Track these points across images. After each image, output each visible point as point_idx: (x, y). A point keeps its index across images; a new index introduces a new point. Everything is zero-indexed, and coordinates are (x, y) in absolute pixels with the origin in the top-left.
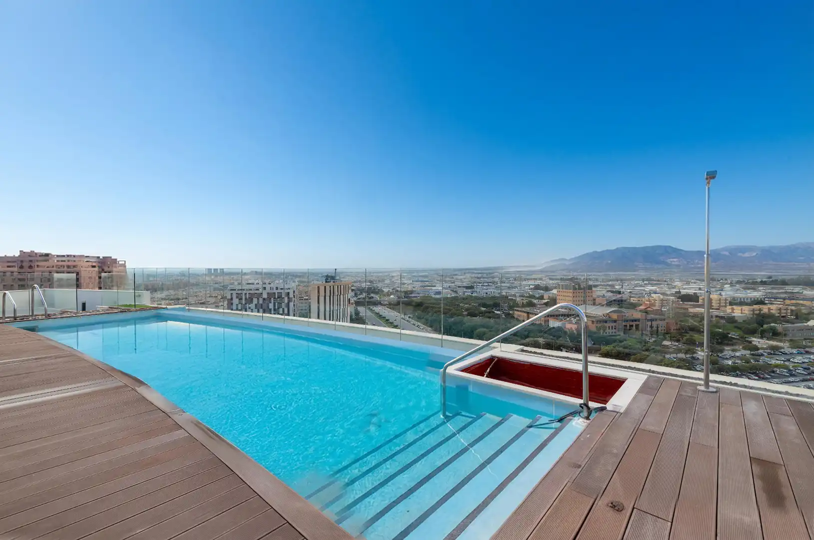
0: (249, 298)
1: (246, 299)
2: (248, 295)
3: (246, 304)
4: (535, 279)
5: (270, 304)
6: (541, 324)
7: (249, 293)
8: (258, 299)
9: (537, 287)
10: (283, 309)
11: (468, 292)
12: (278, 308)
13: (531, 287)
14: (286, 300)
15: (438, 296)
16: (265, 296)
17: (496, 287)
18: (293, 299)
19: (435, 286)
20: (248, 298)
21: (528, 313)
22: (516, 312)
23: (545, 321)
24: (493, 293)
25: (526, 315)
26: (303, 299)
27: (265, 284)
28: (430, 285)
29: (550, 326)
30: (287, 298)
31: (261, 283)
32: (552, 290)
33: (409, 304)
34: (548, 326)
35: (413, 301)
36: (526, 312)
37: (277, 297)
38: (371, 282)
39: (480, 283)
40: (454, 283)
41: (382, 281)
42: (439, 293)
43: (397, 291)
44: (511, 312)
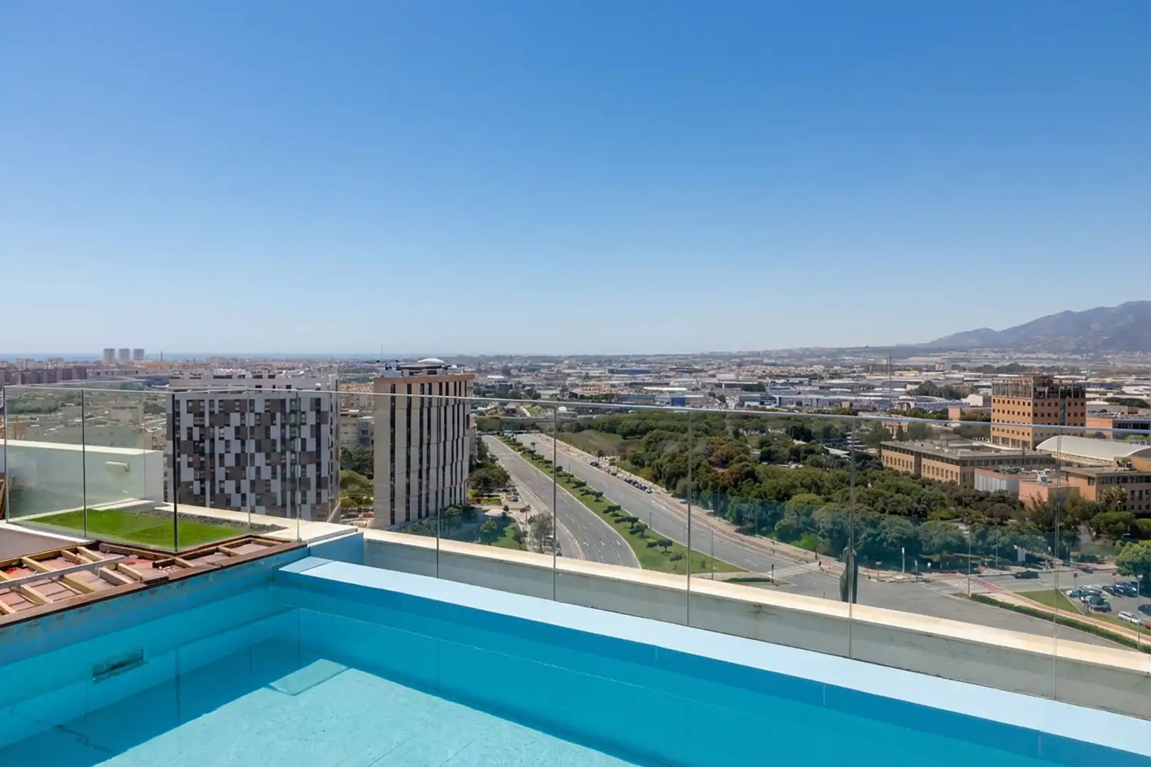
0: (220, 411)
1: (212, 413)
2: (217, 404)
3: (212, 426)
4: (918, 369)
5: (272, 427)
6: (952, 483)
7: (220, 401)
8: (243, 414)
9: (925, 390)
10: (304, 441)
11: (754, 400)
12: (293, 438)
13: (909, 387)
14: (311, 419)
15: (678, 409)
16: (260, 408)
17: (821, 388)
18: (330, 415)
19: (667, 384)
20: (217, 412)
21: (919, 455)
22: (885, 453)
23: (963, 476)
24: (815, 403)
25: (912, 458)
26: (346, 415)
27: (260, 377)
28: (657, 381)
29: (980, 489)
30: (314, 413)
31: (249, 375)
32: (965, 396)
33: (610, 428)
34: (972, 487)
35: (618, 422)
36: (912, 453)
37: (288, 410)
38: (506, 371)
39: (778, 377)
40: (714, 376)
41: (532, 370)
42: (682, 402)
43: (574, 396)
44: (872, 451)
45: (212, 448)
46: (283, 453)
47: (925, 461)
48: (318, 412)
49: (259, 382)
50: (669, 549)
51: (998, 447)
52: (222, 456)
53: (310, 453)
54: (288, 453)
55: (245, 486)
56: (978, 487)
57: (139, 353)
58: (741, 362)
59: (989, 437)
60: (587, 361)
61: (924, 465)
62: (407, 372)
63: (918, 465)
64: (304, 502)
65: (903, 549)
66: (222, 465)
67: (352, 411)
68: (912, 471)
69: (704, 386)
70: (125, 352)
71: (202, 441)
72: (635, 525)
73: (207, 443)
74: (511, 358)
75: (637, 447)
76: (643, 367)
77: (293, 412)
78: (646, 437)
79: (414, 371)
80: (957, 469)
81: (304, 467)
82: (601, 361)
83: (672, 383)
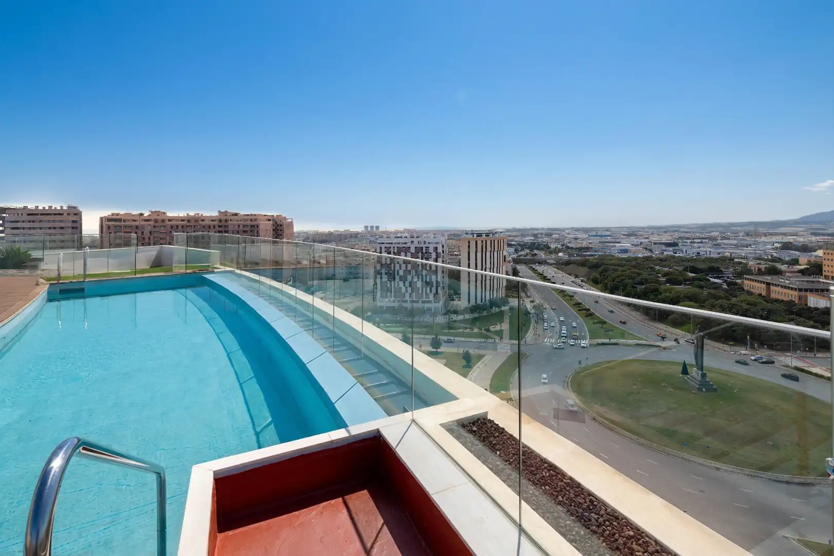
1: (394, 253)
2: (396, 249)
4: (785, 234)
6: (791, 302)
7: (397, 247)
8: (406, 253)
9: (787, 246)
11: (669, 251)
13: (776, 245)
15: (625, 256)
16: (412, 250)
17: (715, 245)
18: (442, 254)
19: (619, 242)
20: (396, 252)
21: (768, 284)
22: (746, 282)
23: (800, 298)
24: (708, 252)
25: (764, 286)
26: (453, 255)
27: (413, 237)
28: (613, 240)
29: (812, 306)
30: (435, 253)
31: (409, 237)
32: (815, 251)
33: (583, 264)
34: (807, 304)
35: (588, 260)
36: (764, 283)
37: (424, 252)
38: (535, 236)
39: (688, 238)
40: (648, 238)
41: (549, 235)
42: (626, 251)
43: (568, 248)
44: (739, 281)
45: (394, 267)
46: (422, 271)
47: (772, 288)
48: (437, 253)
49: (412, 239)
50: (604, 326)
51: (828, 281)
52: (398, 271)
53: (433, 271)
54: (424, 270)
55: (407, 283)
56: (811, 304)
57: (377, 227)
58: (665, 230)
59: (822, 275)
60: (577, 230)
61: (772, 291)
62: (475, 235)
63: (768, 290)
64: (431, 292)
65: (748, 337)
66: (398, 274)
67: (455, 253)
68: (764, 294)
69: (641, 243)
70: (372, 227)
71: (390, 264)
72: (589, 312)
73: (393, 265)
74: (538, 229)
75: (595, 274)
76: (608, 233)
77: (426, 253)
78: (600, 269)
79: (479, 235)
80: (796, 293)
81: (430, 276)
82: (585, 230)
83: (622, 242)
